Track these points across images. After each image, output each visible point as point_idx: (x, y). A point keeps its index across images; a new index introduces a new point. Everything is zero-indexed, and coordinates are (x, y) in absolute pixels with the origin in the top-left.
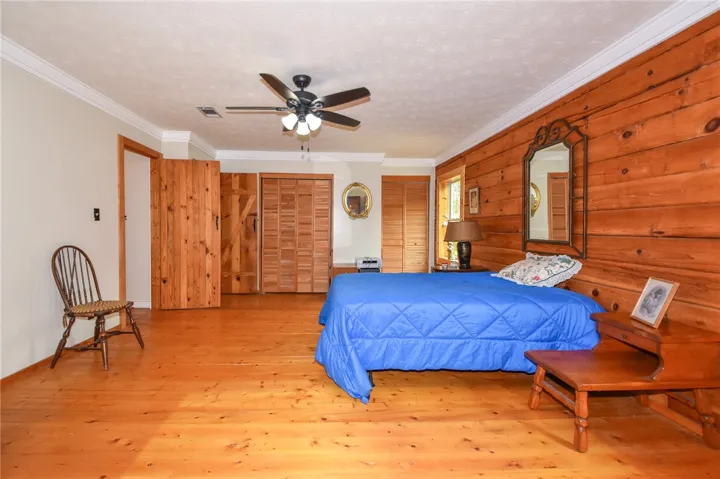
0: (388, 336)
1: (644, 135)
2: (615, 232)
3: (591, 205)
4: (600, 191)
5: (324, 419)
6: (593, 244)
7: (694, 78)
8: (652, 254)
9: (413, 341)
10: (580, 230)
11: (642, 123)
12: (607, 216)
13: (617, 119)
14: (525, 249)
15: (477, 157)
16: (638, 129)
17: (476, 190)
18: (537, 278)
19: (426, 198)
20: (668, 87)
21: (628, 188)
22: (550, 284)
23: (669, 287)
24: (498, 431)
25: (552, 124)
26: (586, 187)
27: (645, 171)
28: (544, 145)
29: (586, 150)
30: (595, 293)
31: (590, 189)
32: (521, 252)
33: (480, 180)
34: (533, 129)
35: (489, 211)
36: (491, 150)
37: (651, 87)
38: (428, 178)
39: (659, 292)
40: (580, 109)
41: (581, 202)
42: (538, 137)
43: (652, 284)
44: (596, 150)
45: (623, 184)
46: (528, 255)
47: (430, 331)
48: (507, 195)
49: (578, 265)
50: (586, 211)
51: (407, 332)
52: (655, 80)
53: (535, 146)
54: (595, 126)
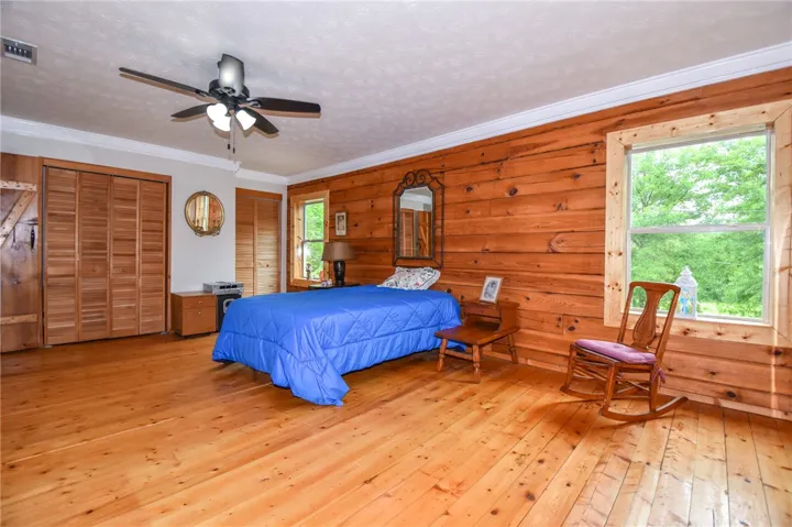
0: (348, 343)
1: (478, 191)
2: (462, 250)
3: (447, 232)
4: (452, 223)
5: (323, 428)
6: (448, 258)
7: (505, 163)
8: (483, 263)
9: (365, 342)
10: (439, 249)
11: (478, 183)
12: (457, 240)
13: (465, 178)
14: (394, 265)
15: (346, 185)
16: (475, 186)
17: (344, 214)
18: (417, 284)
19: (277, 218)
20: (492, 165)
21: (470, 223)
22: (425, 287)
23: (499, 280)
24: (436, 388)
25: (419, 171)
26: (443, 220)
27: (479, 213)
28: (412, 186)
29: (443, 194)
30: (449, 291)
31: (446, 222)
32: (391, 267)
33: (348, 206)
34: (402, 172)
35: (357, 234)
36: (359, 181)
37: (483, 163)
38: (280, 196)
39: (493, 283)
40: (439, 165)
41: (439, 230)
42: (405, 179)
43: (489, 280)
44: (450, 196)
45: (467, 220)
46: (397, 269)
47: (375, 332)
48: (377, 222)
49: (438, 273)
50: (443, 236)
51: (362, 335)
52: (485, 159)
53: (405, 185)
54: (449, 179)
